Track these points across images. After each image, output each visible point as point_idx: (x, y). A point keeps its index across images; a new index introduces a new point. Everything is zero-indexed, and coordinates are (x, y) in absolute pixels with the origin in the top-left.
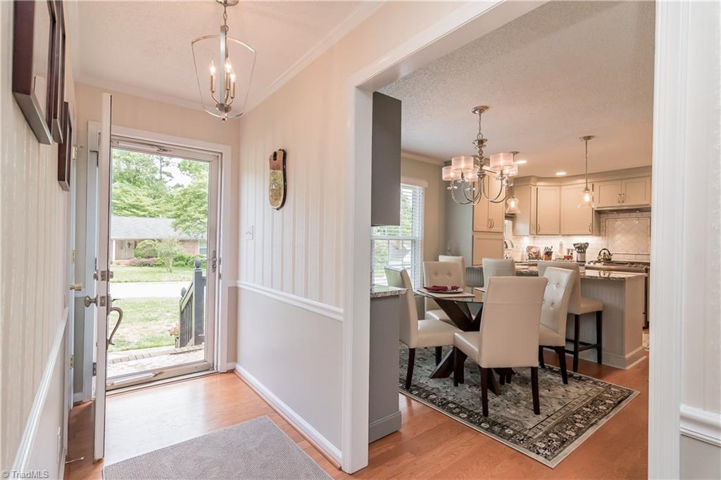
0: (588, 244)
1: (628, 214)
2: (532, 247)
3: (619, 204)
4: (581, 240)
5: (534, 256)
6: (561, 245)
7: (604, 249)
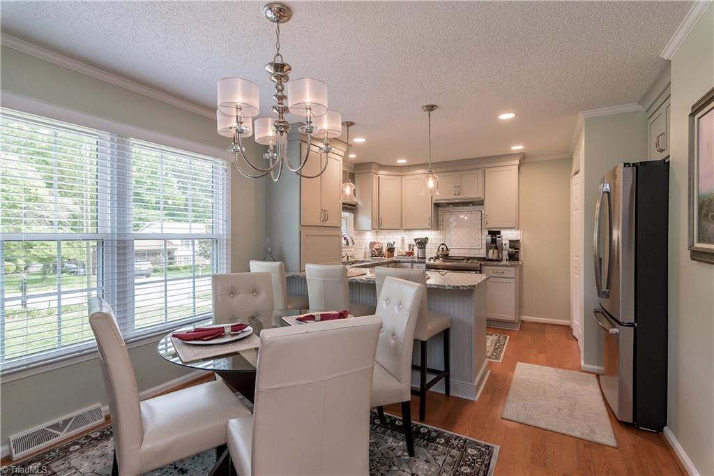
0: (427, 238)
1: (462, 208)
2: (375, 243)
3: (455, 197)
4: (421, 235)
5: (377, 253)
6: (403, 240)
7: (443, 244)
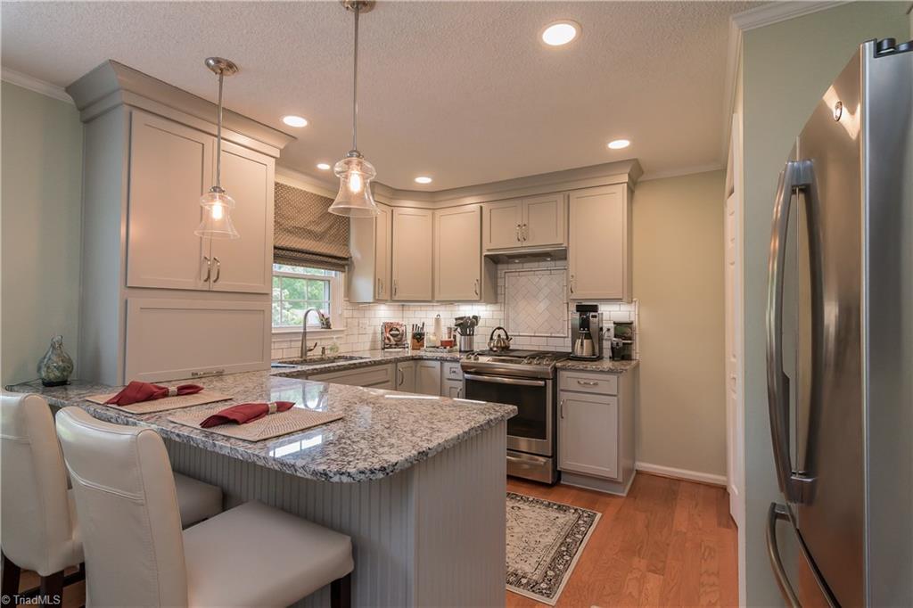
0: (476, 318)
1: (535, 264)
2: (391, 325)
3: (519, 244)
5: (393, 342)
6: (438, 320)
7: (499, 328)
